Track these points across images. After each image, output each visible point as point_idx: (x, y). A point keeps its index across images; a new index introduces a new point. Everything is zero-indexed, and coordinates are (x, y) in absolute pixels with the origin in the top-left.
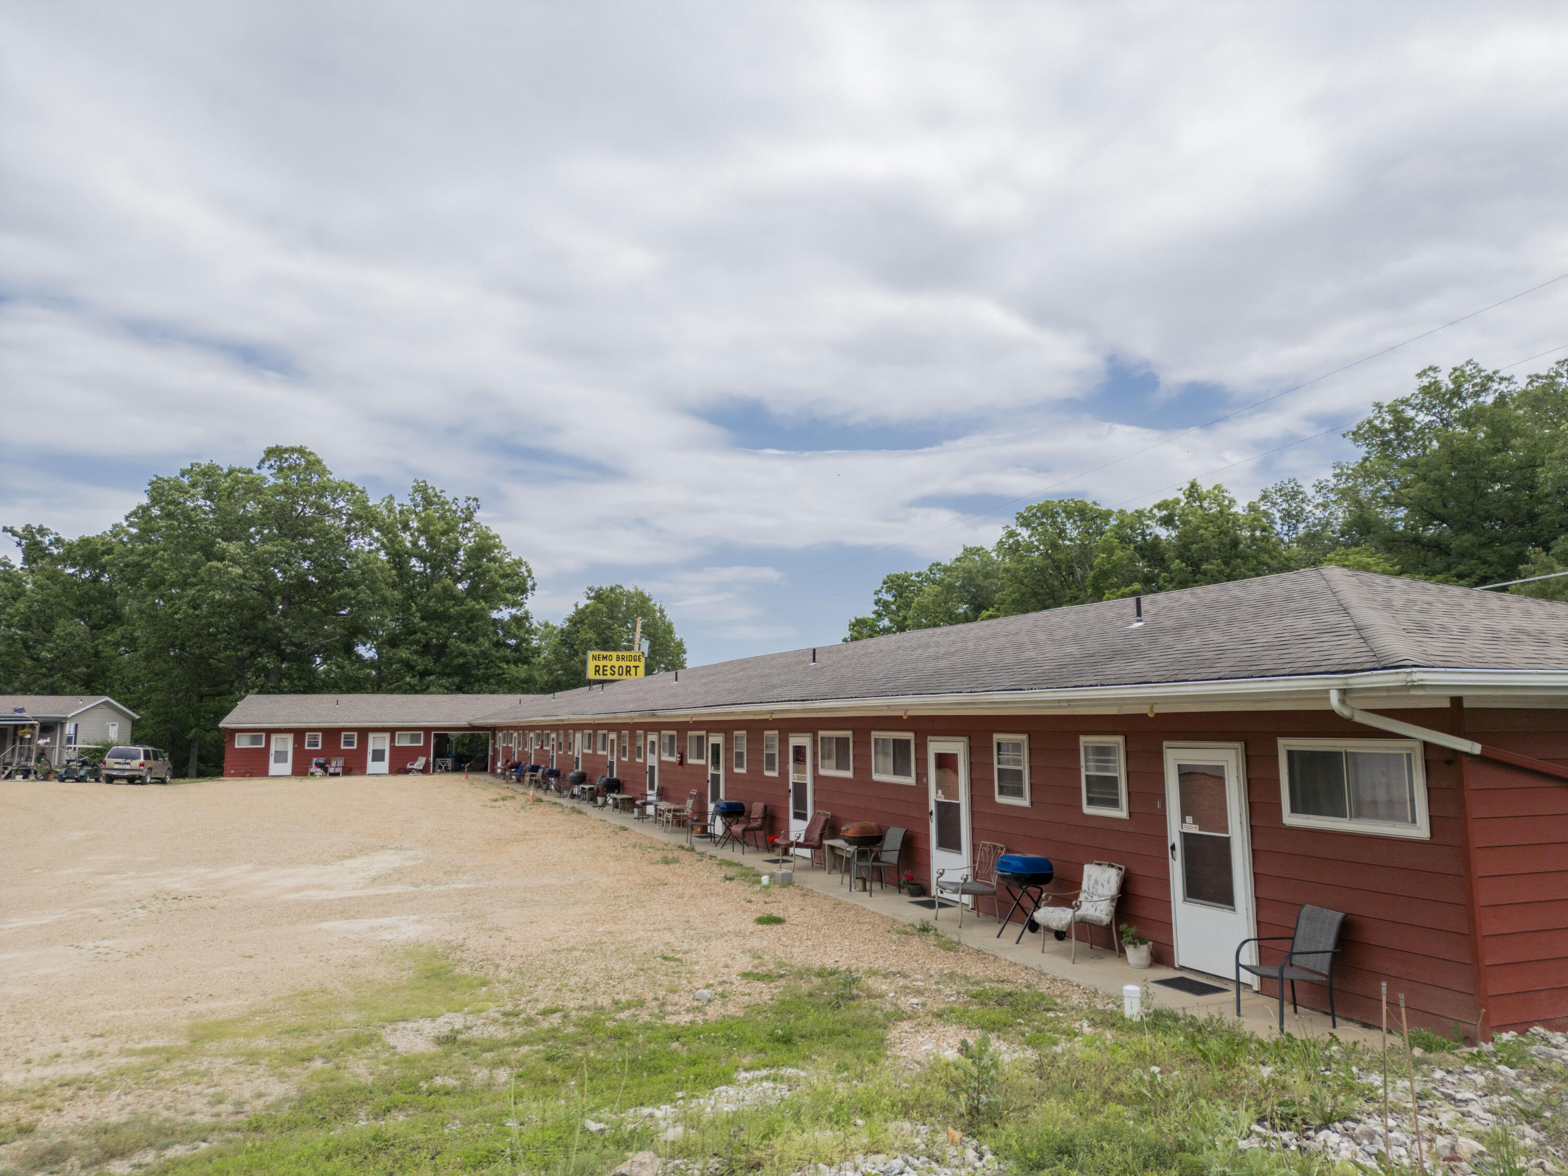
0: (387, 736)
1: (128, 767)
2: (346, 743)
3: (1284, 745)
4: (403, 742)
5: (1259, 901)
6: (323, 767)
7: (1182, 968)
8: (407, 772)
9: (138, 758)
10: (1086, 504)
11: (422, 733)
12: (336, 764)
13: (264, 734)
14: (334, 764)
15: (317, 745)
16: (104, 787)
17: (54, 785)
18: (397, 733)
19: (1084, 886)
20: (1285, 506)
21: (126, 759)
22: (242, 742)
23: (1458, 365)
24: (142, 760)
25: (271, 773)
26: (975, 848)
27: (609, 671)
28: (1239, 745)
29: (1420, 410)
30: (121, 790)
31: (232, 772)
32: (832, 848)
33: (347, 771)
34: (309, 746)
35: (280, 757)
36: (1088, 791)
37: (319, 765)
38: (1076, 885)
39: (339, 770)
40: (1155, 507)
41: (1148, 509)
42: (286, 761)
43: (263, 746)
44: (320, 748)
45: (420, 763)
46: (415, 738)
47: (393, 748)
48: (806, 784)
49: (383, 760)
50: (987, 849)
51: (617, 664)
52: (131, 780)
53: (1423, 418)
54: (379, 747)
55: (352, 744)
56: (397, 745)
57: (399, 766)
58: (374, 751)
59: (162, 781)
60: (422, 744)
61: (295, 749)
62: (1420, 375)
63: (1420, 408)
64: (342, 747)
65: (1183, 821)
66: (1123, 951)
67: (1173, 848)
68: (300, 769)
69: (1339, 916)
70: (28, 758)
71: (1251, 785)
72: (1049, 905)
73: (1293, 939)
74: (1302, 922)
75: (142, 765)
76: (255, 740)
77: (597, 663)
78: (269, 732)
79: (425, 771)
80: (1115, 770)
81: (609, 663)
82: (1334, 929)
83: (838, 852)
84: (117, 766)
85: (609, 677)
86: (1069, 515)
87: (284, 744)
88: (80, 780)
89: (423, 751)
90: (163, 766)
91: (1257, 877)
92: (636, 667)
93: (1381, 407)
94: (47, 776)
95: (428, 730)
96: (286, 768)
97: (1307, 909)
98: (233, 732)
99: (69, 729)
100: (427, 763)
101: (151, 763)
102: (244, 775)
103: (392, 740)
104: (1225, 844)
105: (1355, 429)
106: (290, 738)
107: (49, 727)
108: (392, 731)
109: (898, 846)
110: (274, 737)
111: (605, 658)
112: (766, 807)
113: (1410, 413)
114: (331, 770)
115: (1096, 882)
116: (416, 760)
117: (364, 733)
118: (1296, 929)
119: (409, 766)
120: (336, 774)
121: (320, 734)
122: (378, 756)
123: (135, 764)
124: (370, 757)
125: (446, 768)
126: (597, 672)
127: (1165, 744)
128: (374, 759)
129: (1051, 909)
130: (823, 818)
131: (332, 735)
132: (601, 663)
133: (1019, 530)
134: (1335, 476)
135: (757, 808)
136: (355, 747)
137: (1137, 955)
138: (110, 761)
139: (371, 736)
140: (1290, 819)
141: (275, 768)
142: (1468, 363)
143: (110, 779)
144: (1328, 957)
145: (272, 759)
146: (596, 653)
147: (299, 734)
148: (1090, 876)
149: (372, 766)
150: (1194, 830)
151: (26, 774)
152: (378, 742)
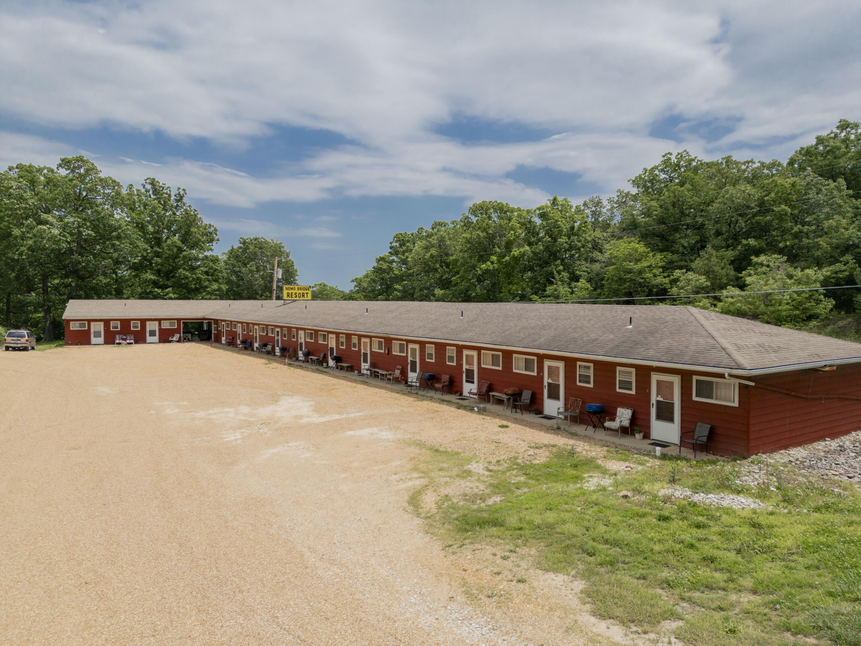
0: (157, 323)
1: (19, 342)
2: (134, 327)
3: (695, 378)
4: (166, 325)
5: (682, 421)
6: (123, 339)
7: (653, 440)
8: (170, 342)
9: (25, 337)
10: (503, 205)
11: (176, 321)
12: (130, 338)
13: (86, 322)
14: (128, 338)
15: (118, 328)
18: (162, 321)
19: (618, 414)
20: (594, 209)
21: (18, 337)
22: (74, 327)
23: (680, 152)
24: (27, 338)
25: (93, 342)
26: (566, 399)
27: (294, 296)
28: (680, 376)
29: (661, 172)
31: (70, 342)
32: (493, 396)
33: (136, 342)
34: (113, 328)
35: (97, 334)
36: (619, 384)
38: (615, 414)
39: (132, 341)
40: (537, 209)
41: (534, 209)
42: (100, 337)
43: (87, 329)
44: (119, 329)
45: (176, 337)
46: (172, 324)
47: (160, 330)
48: (473, 371)
49: (155, 335)
50: (573, 400)
51: (298, 292)
52: (20, 349)
53: (663, 176)
54: (152, 328)
55: (137, 327)
56: (162, 327)
57: (164, 340)
58: (150, 331)
59: (33, 348)
60: (176, 327)
61: (104, 330)
62: (664, 156)
63: (662, 170)
64: (132, 329)
65: (657, 396)
66: (635, 435)
67: (653, 404)
68: (110, 341)
69: (709, 426)
71: (682, 388)
72: (608, 421)
73: (694, 432)
74: (697, 427)
75: (27, 341)
76: (83, 325)
77: (288, 291)
78: (89, 321)
79: (179, 341)
80: (631, 379)
81: (294, 292)
82: (708, 430)
83: (496, 397)
84: (12, 342)
85: (294, 298)
86: (495, 211)
87: (100, 327)
89: (177, 331)
91: (682, 414)
92: (307, 293)
93: (647, 170)
95: (179, 320)
96: (101, 340)
97: (699, 424)
98: (68, 321)
100: (180, 337)
101: (30, 339)
102: (77, 344)
103: (160, 325)
104: (672, 404)
105: (634, 179)
106: (102, 324)
108: (160, 320)
109: (530, 397)
110: (92, 324)
111: (292, 289)
112: (450, 378)
113: (657, 172)
114: (128, 341)
115: (623, 413)
116: (173, 336)
117: (143, 322)
118: (695, 429)
119: (170, 339)
120: (131, 343)
121: (119, 322)
122: (152, 333)
123: (23, 340)
124: (148, 334)
125: (188, 339)
126: (288, 296)
127: (652, 373)
128: (150, 335)
129: (609, 422)
130: (487, 384)
131: (125, 323)
132: (290, 292)
133: (470, 216)
134: (618, 196)
135: (445, 378)
136: (139, 329)
137: (639, 436)
138: (9, 339)
139: (148, 323)
140: (695, 398)
141: (94, 340)
142: (685, 151)
143: (7, 348)
144: (706, 437)
145: (92, 336)
146: (287, 286)
147: (107, 322)
148: (620, 412)
149: (149, 339)
150: (660, 399)
152: (151, 326)
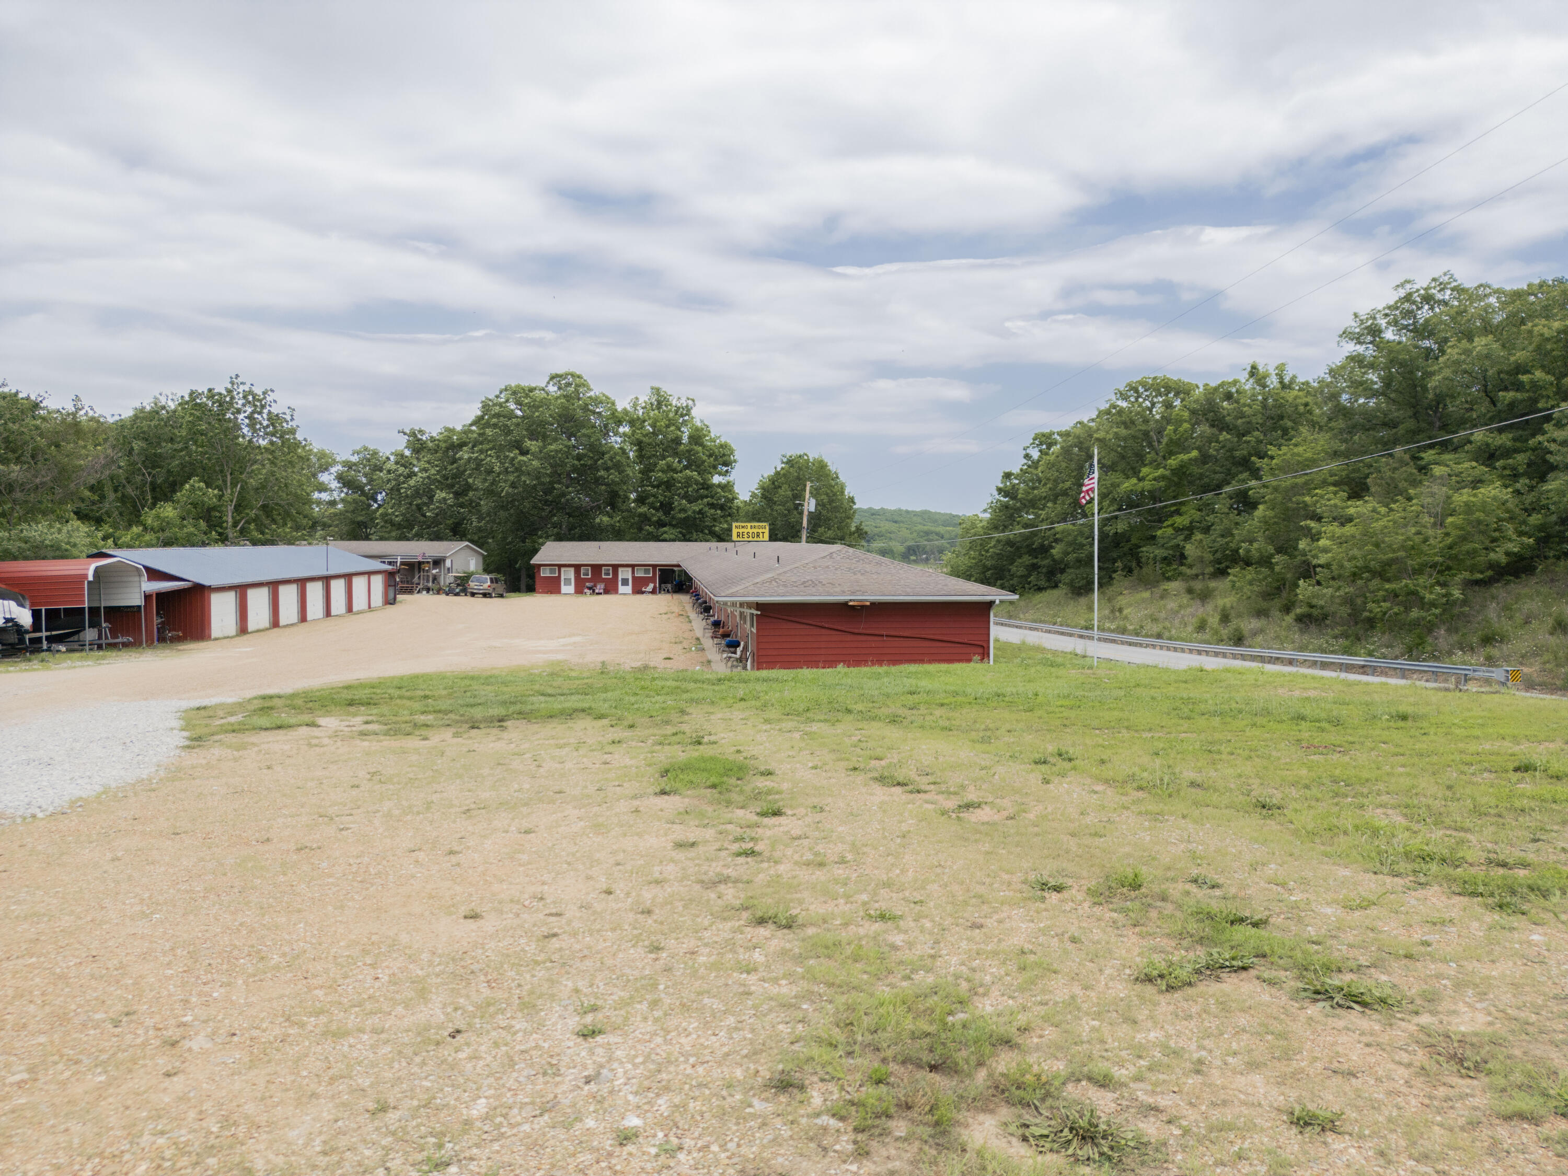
0: (630, 569)
2: (606, 574)
4: (640, 574)
6: (592, 589)
8: (643, 593)
11: (651, 568)
12: (600, 588)
13: (557, 568)
16: (469, 599)
17: (443, 597)
18: (636, 568)
21: (481, 583)
22: (545, 573)
24: (489, 583)
25: (563, 592)
27: (746, 535)
30: (479, 601)
31: (540, 590)
35: (568, 582)
37: (589, 588)
42: (570, 585)
43: (557, 575)
46: (647, 571)
47: (634, 578)
49: (628, 585)
51: (750, 531)
52: (485, 595)
54: (625, 576)
55: (608, 574)
56: (636, 575)
57: (637, 591)
58: (622, 579)
59: (501, 596)
60: (651, 575)
61: (575, 577)
68: (579, 590)
70: (428, 581)
75: (489, 586)
76: (552, 571)
77: (738, 530)
78: (560, 566)
81: (746, 531)
85: (746, 539)
87: (569, 574)
88: (457, 594)
90: (500, 587)
92: (763, 532)
94: (439, 592)
95: (654, 566)
96: (571, 589)
98: (539, 566)
99: (448, 563)
101: (494, 585)
102: (547, 593)
103: (633, 572)
106: (572, 570)
107: (438, 562)
108: (633, 566)
110: (563, 569)
111: (742, 527)
117: (615, 567)
121: (590, 568)
122: (625, 582)
123: (486, 585)
124: (620, 583)
125: (665, 591)
126: (738, 535)
128: (623, 584)
131: (597, 568)
132: (741, 531)
136: (611, 577)
138: (472, 584)
139: (620, 570)
141: (565, 589)
143: (473, 595)
145: (562, 583)
146: (737, 524)
147: (577, 567)
149: (622, 589)
151: (428, 590)
152: (624, 574)
